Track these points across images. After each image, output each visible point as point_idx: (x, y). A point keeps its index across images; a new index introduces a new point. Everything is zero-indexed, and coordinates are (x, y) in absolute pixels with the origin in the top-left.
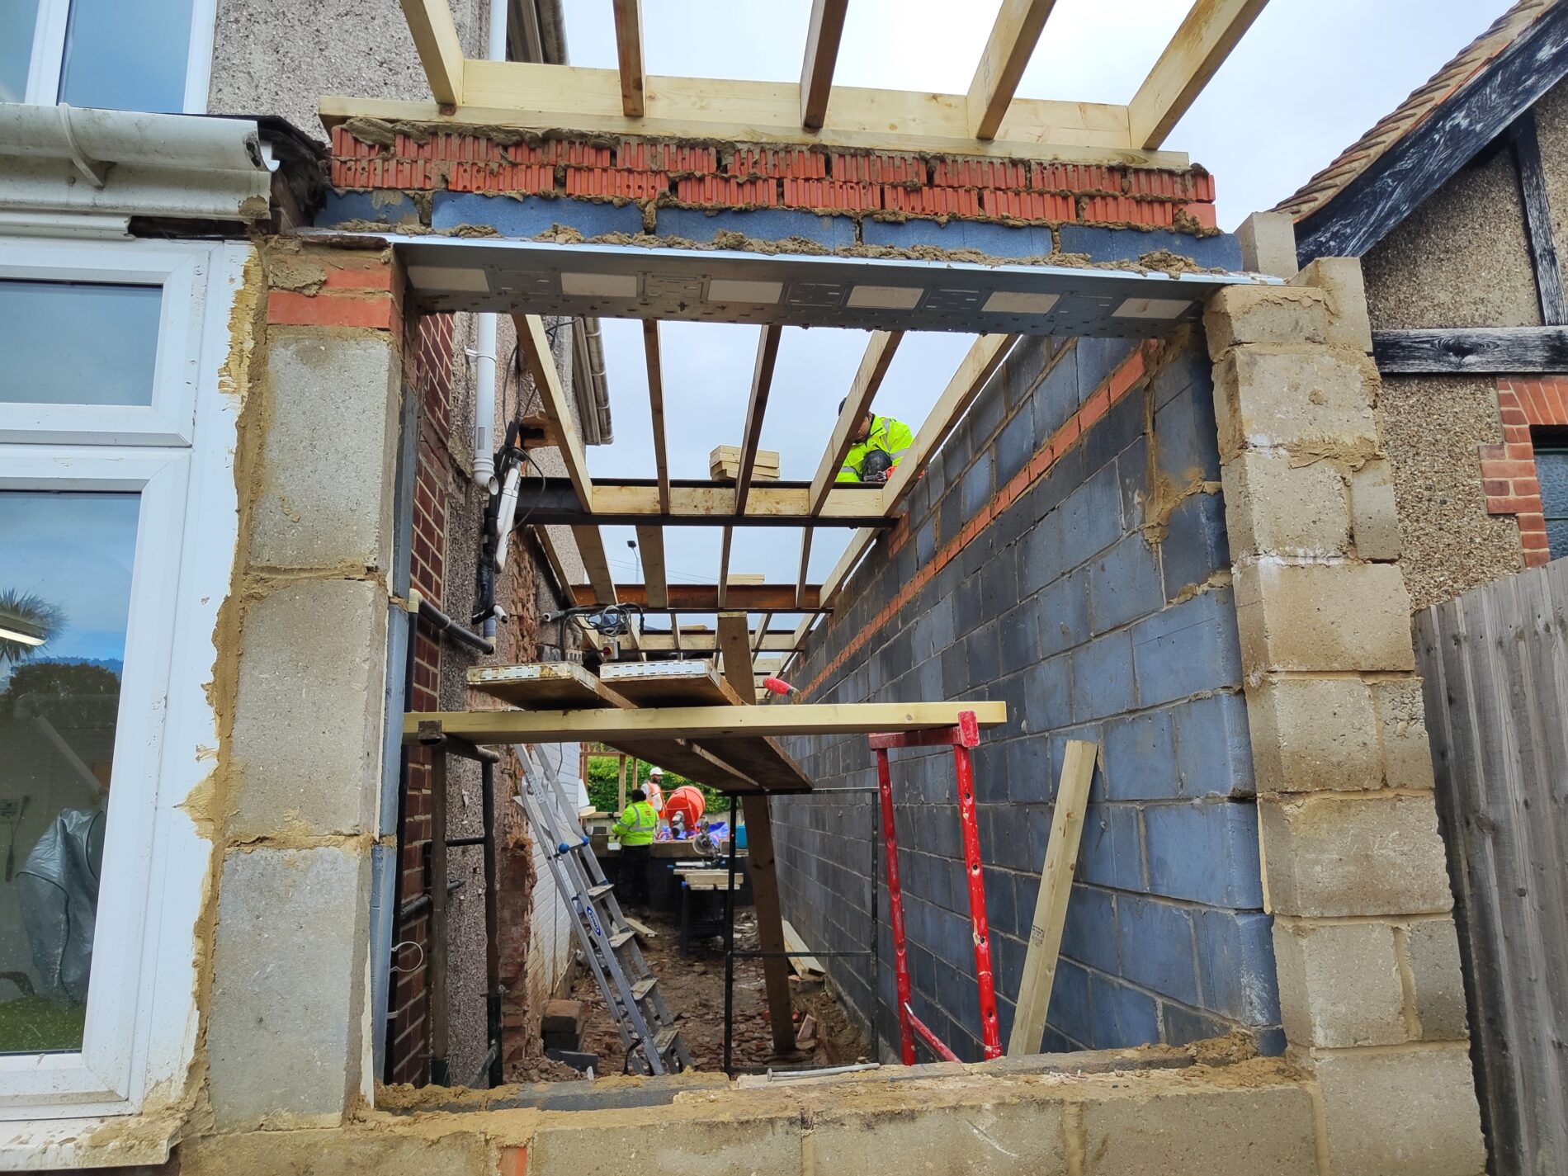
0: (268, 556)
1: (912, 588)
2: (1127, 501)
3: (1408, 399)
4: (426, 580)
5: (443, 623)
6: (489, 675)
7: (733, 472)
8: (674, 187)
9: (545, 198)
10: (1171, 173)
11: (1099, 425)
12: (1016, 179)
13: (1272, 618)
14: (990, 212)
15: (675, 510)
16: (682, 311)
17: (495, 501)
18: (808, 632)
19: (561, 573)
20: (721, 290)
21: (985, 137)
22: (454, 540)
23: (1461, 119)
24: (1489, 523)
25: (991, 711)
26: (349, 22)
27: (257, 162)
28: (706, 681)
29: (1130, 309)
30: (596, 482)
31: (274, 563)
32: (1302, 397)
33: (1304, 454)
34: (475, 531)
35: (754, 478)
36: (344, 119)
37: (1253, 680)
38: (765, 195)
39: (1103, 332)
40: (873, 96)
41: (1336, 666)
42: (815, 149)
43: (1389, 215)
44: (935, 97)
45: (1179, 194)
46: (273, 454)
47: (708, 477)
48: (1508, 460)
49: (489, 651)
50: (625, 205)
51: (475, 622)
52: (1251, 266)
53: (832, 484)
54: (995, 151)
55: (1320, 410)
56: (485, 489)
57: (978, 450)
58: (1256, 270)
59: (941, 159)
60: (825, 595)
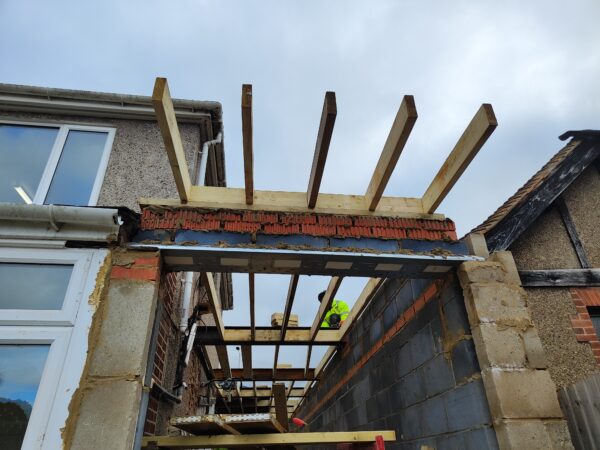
0: (96, 371)
1: (353, 372)
2: (436, 342)
3: (538, 296)
4: (157, 373)
5: (161, 391)
6: (180, 420)
7: (280, 323)
8: (263, 227)
9: (216, 232)
10: (439, 221)
11: (422, 310)
12: (384, 223)
13: (500, 394)
14: (375, 235)
15: (257, 339)
16: (265, 270)
17: (187, 338)
18: (310, 388)
19: (210, 365)
20: (278, 263)
21: (372, 209)
22: (170, 355)
23: (537, 198)
24: (579, 345)
25: (389, 435)
26: (152, 169)
27: (116, 222)
28: (269, 423)
29: (429, 269)
30: (226, 328)
31: (98, 374)
32: (499, 303)
33: (503, 325)
34: (178, 349)
35: (289, 325)
36: (147, 206)
37: (497, 422)
38: (295, 230)
39: (419, 278)
40: (332, 196)
41: (530, 415)
42: (312, 214)
43: (518, 230)
44: (354, 196)
45: (442, 228)
46: (105, 328)
47: (270, 325)
48: (580, 320)
49: (179, 402)
50: (245, 233)
51: (174, 389)
52: (472, 253)
53: (319, 328)
54: (375, 214)
55: (506, 308)
56: (184, 334)
57: (376, 316)
58: (474, 254)
59: (357, 217)
60: (317, 373)
